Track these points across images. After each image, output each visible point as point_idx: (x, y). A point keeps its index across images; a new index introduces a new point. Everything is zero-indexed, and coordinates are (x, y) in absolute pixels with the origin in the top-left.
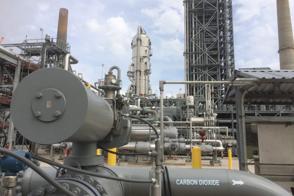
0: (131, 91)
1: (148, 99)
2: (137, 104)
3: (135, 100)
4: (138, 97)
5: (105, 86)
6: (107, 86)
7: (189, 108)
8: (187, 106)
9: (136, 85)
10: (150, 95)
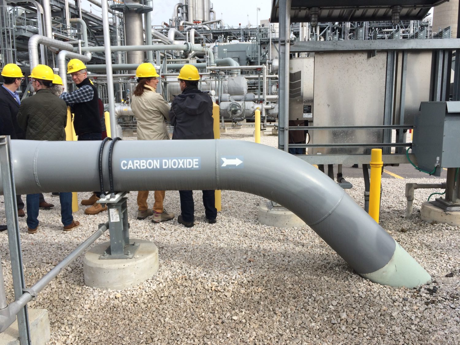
0: (180, 15)
1: (208, 29)
2: (189, 39)
3: (186, 31)
4: (190, 27)
5: (123, 4)
6: (127, 4)
7: (272, 44)
8: (269, 39)
9: (187, 4)
10: (212, 23)
